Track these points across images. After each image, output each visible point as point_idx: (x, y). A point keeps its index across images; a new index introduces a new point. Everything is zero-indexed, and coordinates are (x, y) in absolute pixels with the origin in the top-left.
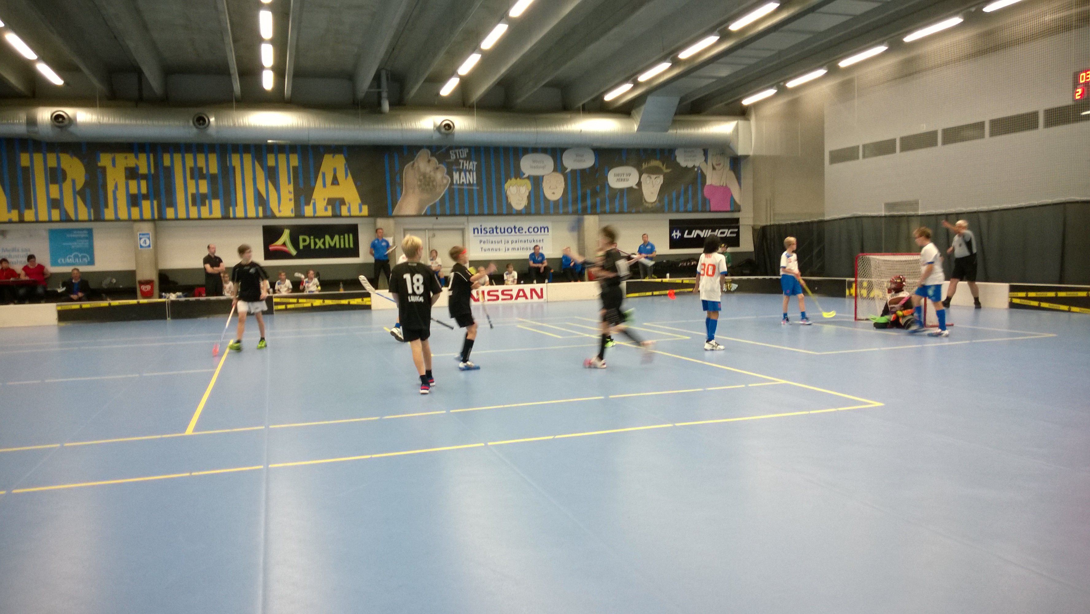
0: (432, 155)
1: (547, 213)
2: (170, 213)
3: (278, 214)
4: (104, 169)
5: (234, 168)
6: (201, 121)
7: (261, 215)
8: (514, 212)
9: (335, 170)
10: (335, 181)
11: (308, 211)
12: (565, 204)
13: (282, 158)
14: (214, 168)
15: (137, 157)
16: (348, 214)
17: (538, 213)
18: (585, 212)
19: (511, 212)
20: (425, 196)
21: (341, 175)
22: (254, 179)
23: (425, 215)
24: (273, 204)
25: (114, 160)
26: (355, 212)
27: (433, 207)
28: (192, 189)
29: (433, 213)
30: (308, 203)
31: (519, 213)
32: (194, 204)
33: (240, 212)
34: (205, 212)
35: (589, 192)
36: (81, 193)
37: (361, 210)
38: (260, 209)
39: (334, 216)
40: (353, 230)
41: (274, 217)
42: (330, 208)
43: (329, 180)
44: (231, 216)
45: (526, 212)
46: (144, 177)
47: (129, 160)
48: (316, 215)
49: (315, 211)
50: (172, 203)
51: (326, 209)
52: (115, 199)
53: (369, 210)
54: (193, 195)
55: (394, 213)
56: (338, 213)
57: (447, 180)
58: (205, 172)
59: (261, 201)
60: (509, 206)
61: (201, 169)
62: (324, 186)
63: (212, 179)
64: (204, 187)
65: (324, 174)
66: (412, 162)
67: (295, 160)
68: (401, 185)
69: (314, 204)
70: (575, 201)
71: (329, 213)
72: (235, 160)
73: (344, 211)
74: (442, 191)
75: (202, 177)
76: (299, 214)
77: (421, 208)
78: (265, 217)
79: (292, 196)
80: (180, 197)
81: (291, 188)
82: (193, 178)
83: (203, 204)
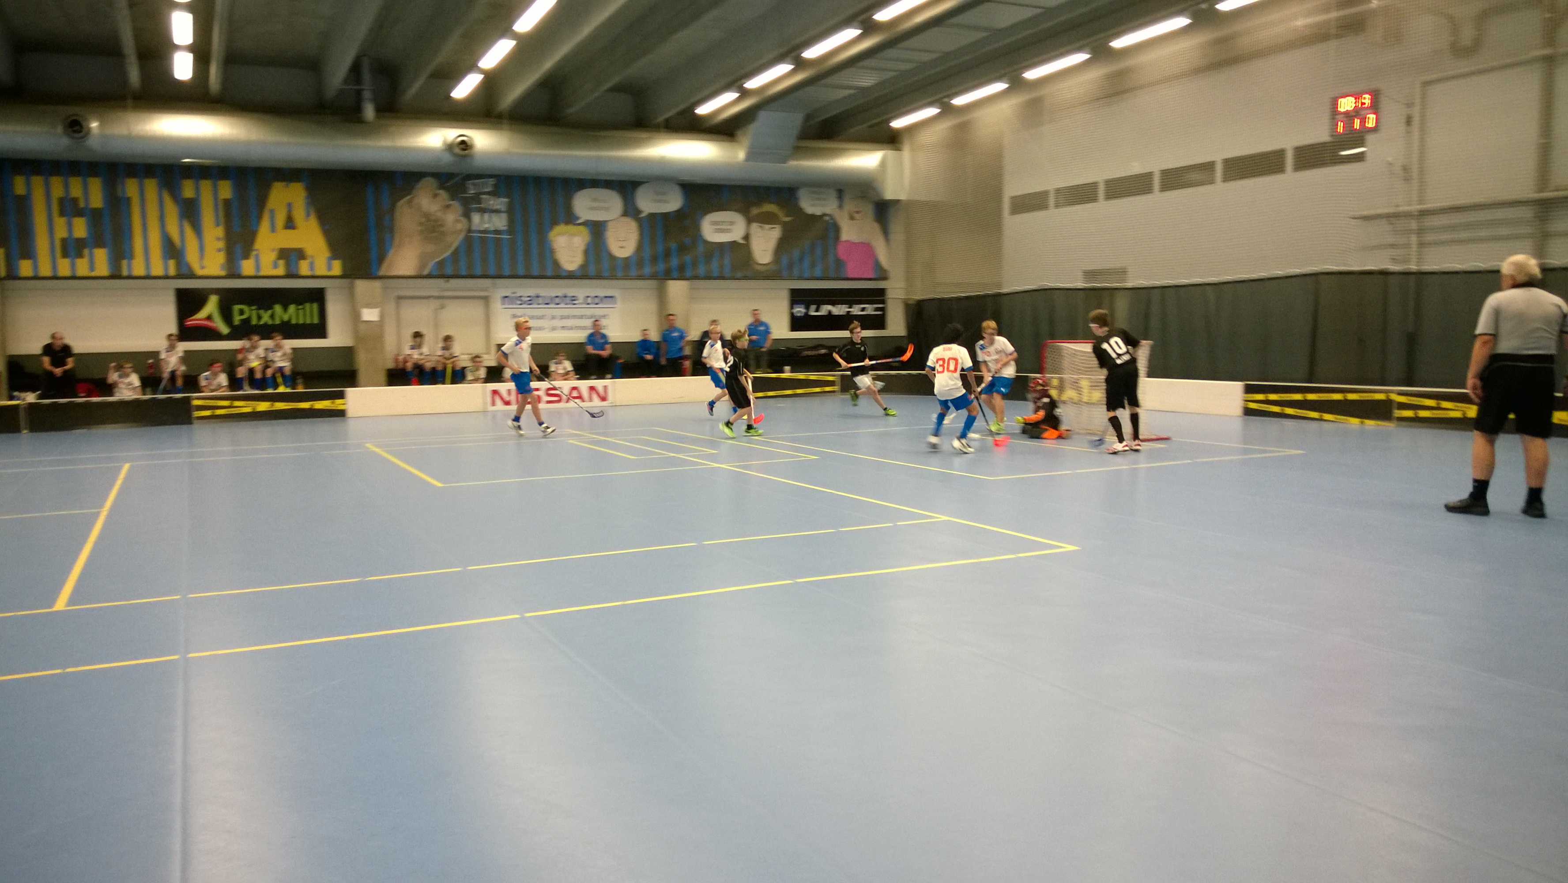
0: (442, 186)
1: (613, 277)
2: (25, 268)
3: (200, 272)
5: (128, 200)
6: (76, 127)
7: (172, 272)
8: (564, 274)
9: (289, 205)
10: (290, 224)
11: (247, 267)
12: (640, 263)
13: (206, 186)
14: (96, 199)
16: (309, 273)
17: (599, 277)
18: (668, 275)
19: (560, 275)
20: (430, 248)
21: (299, 214)
22: (162, 218)
23: (429, 276)
24: (192, 256)
26: (321, 270)
27: (441, 264)
28: (61, 232)
29: (440, 273)
30: (246, 257)
31: (571, 276)
32: (65, 255)
33: (138, 268)
34: (82, 267)
35: (673, 245)
37: (330, 268)
38: (172, 263)
39: (290, 275)
40: (317, 297)
41: (192, 276)
42: (281, 262)
43: (280, 219)
44: (125, 273)
45: (581, 275)
48: (262, 273)
49: (258, 267)
50: (28, 253)
51: (275, 266)
53: (344, 267)
54: (64, 241)
55: (382, 273)
56: (294, 272)
57: (462, 225)
58: (82, 204)
59: (172, 251)
60: (556, 264)
61: (75, 201)
62: (273, 229)
63: (95, 217)
64: (80, 228)
65: (272, 212)
66: (409, 197)
67: (226, 190)
68: (391, 230)
69: (257, 256)
70: (654, 259)
71: (281, 271)
72: (131, 188)
73: (304, 268)
74: (456, 241)
75: (79, 213)
76: (234, 274)
77: (423, 266)
78: (179, 276)
79: (221, 244)
80: (42, 243)
81: (220, 232)
82: (62, 214)
83: (80, 255)
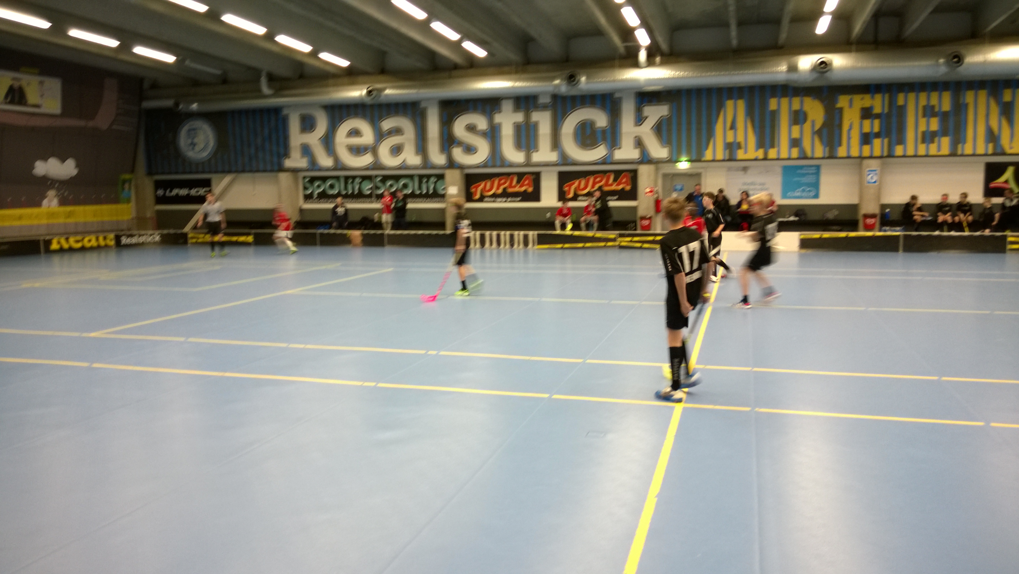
2: (899, 150)
3: (1009, 151)
4: (841, 110)
5: (966, 105)
6: (956, 59)
7: (990, 151)
14: (946, 105)
15: (873, 98)
22: (987, 116)
24: (1005, 141)
25: (851, 102)
28: (922, 127)
32: (923, 141)
33: (968, 149)
34: (933, 149)
36: (819, 133)
38: (991, 145)
41: (1004, 154)
44: (960, 152)
46: (878, 116)
47: (866, 101)
50: (901, 141)
52: (849, 138)
54: (924, 133)
58: (937, 109)
59: (992, 137)
61: (933, 107)
63: (944, 116)
64: (935, 124)
72: (969, 97)
75: (935, 115)
78: (994, 154)
80: (910, 135)
82: (924, 116)
83: (932, 142)
